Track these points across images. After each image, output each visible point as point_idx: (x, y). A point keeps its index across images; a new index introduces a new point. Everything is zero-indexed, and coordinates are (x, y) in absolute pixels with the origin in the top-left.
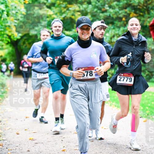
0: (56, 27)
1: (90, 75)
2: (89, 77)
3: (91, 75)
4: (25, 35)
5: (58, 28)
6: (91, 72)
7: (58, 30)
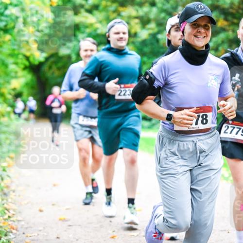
0: (118, 33)
1: (202, 123)
2: (201, 126)
3: (204, 121)
4: (52, 56)
5: (121, 35)
6: (204, 117)
7: (121, 38)
